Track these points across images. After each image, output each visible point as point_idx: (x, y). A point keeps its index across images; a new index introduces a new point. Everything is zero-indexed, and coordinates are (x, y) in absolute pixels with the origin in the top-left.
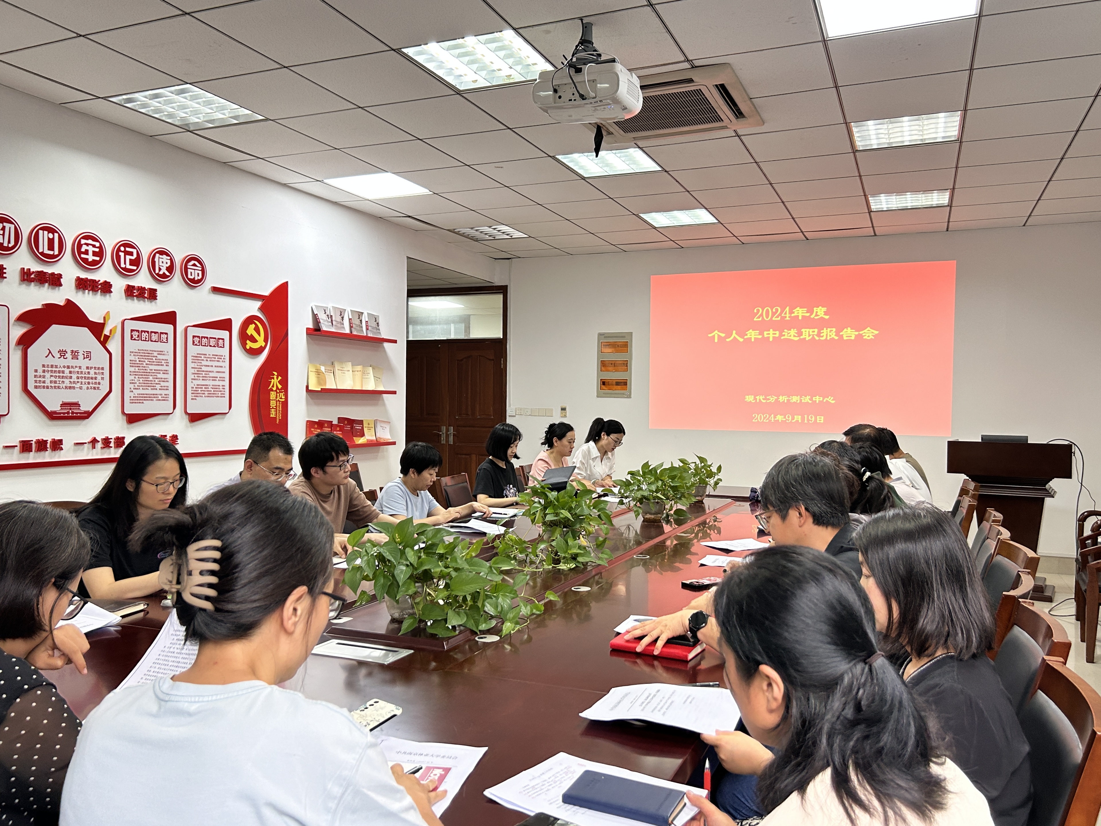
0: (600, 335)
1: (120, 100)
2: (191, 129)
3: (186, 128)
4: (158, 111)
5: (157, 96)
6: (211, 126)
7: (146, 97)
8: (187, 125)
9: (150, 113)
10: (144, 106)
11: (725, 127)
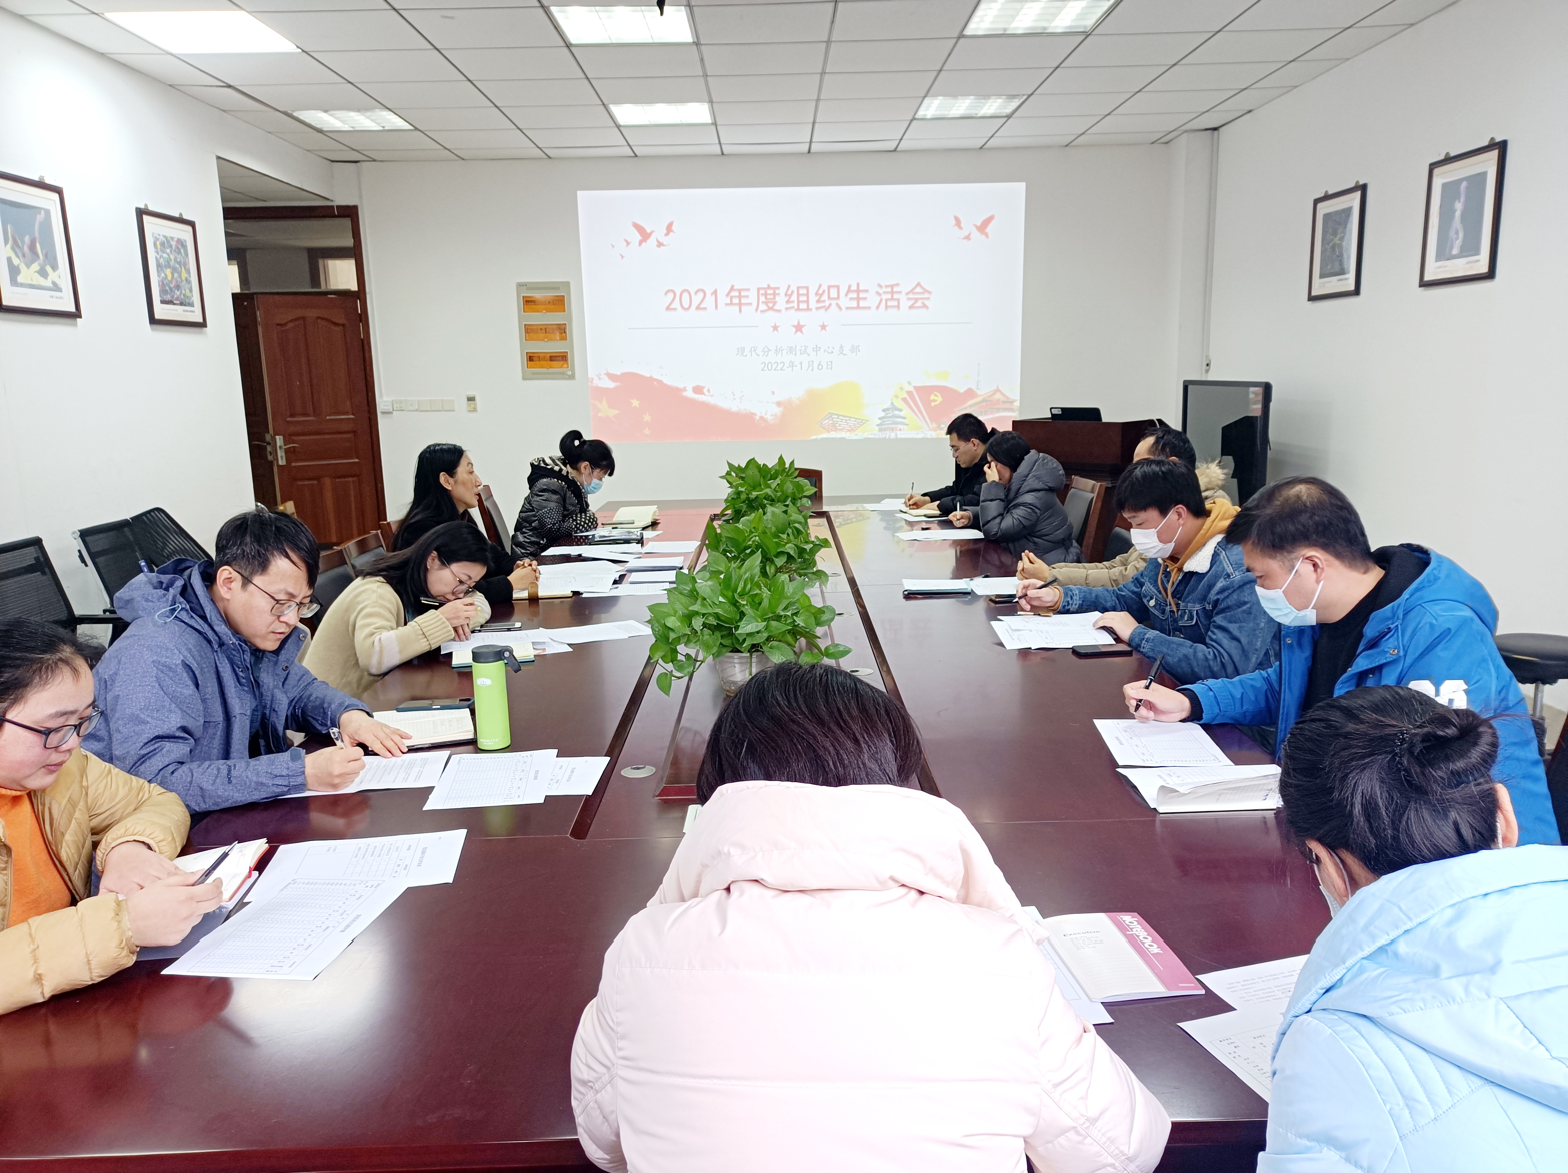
0: (520, 285)
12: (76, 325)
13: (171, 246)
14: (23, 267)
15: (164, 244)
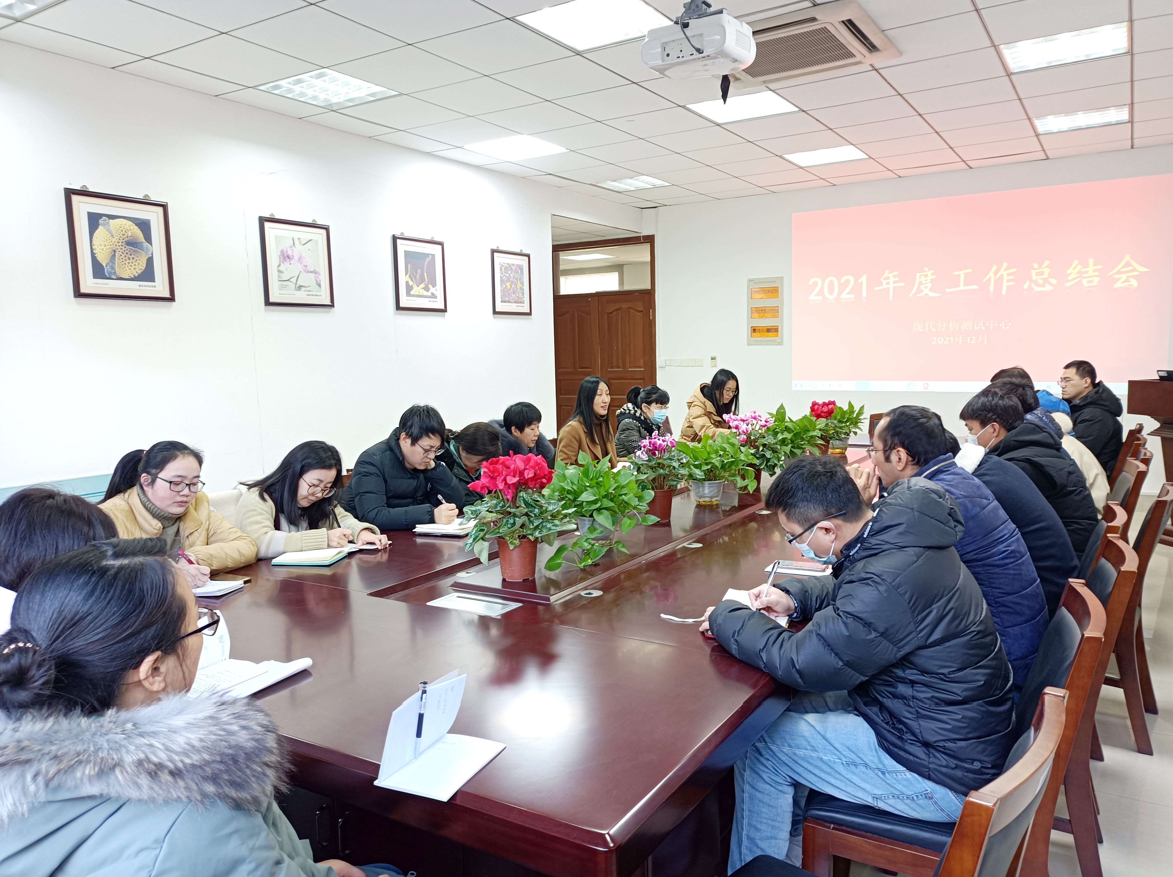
0: (750, 281)
1: (268, 88)
2: (334, 109)
3: (331, 108)
4: (303, 94)
5: (299, 82)
6: (352, 104)
7: (289, 83)
8: (331, 105)
9: (296, 98)
10: (290, 91)
11: (859, 63)
12: (444, 316)
13: (512, 269)
14: (415, 286)
15: (508, 268)
